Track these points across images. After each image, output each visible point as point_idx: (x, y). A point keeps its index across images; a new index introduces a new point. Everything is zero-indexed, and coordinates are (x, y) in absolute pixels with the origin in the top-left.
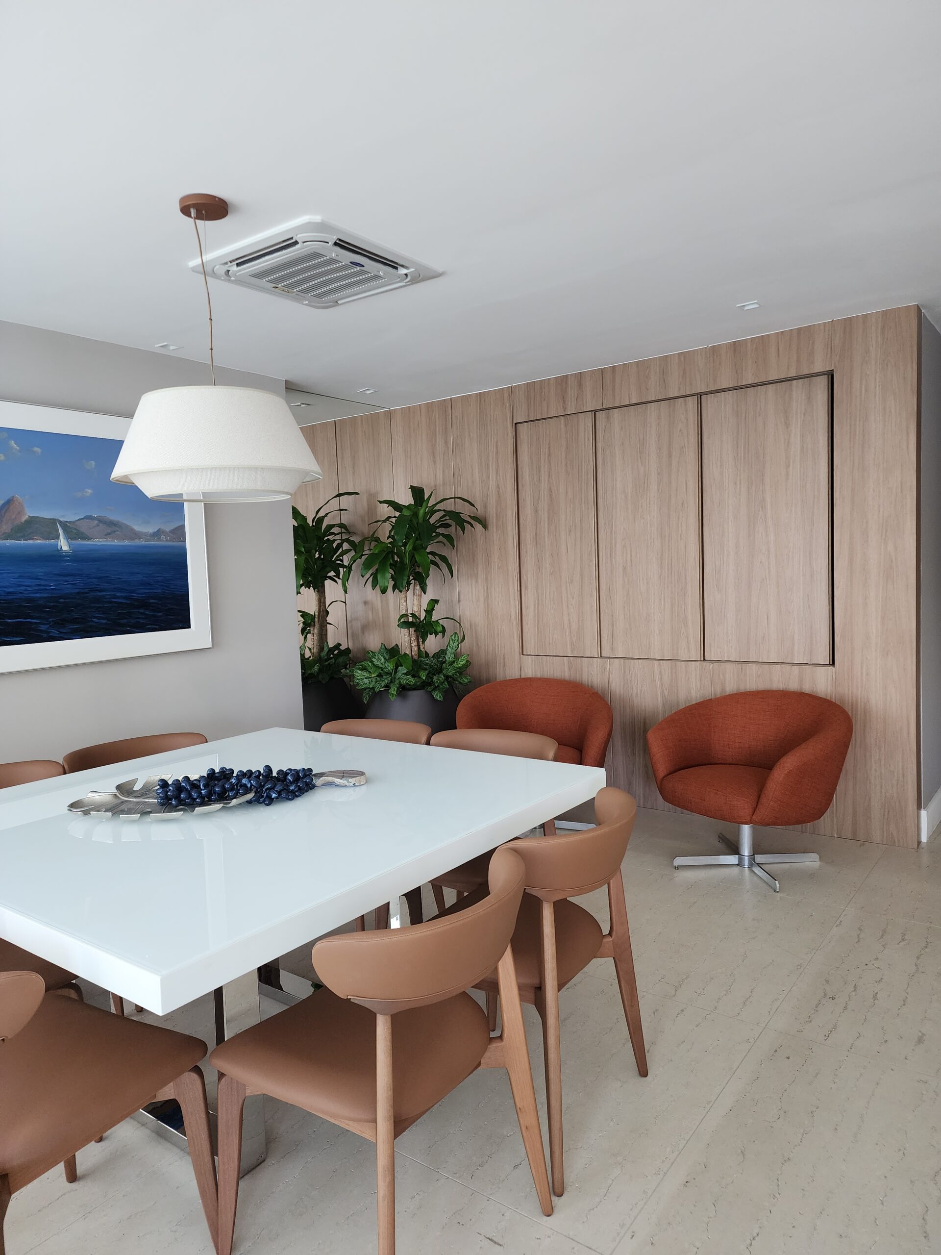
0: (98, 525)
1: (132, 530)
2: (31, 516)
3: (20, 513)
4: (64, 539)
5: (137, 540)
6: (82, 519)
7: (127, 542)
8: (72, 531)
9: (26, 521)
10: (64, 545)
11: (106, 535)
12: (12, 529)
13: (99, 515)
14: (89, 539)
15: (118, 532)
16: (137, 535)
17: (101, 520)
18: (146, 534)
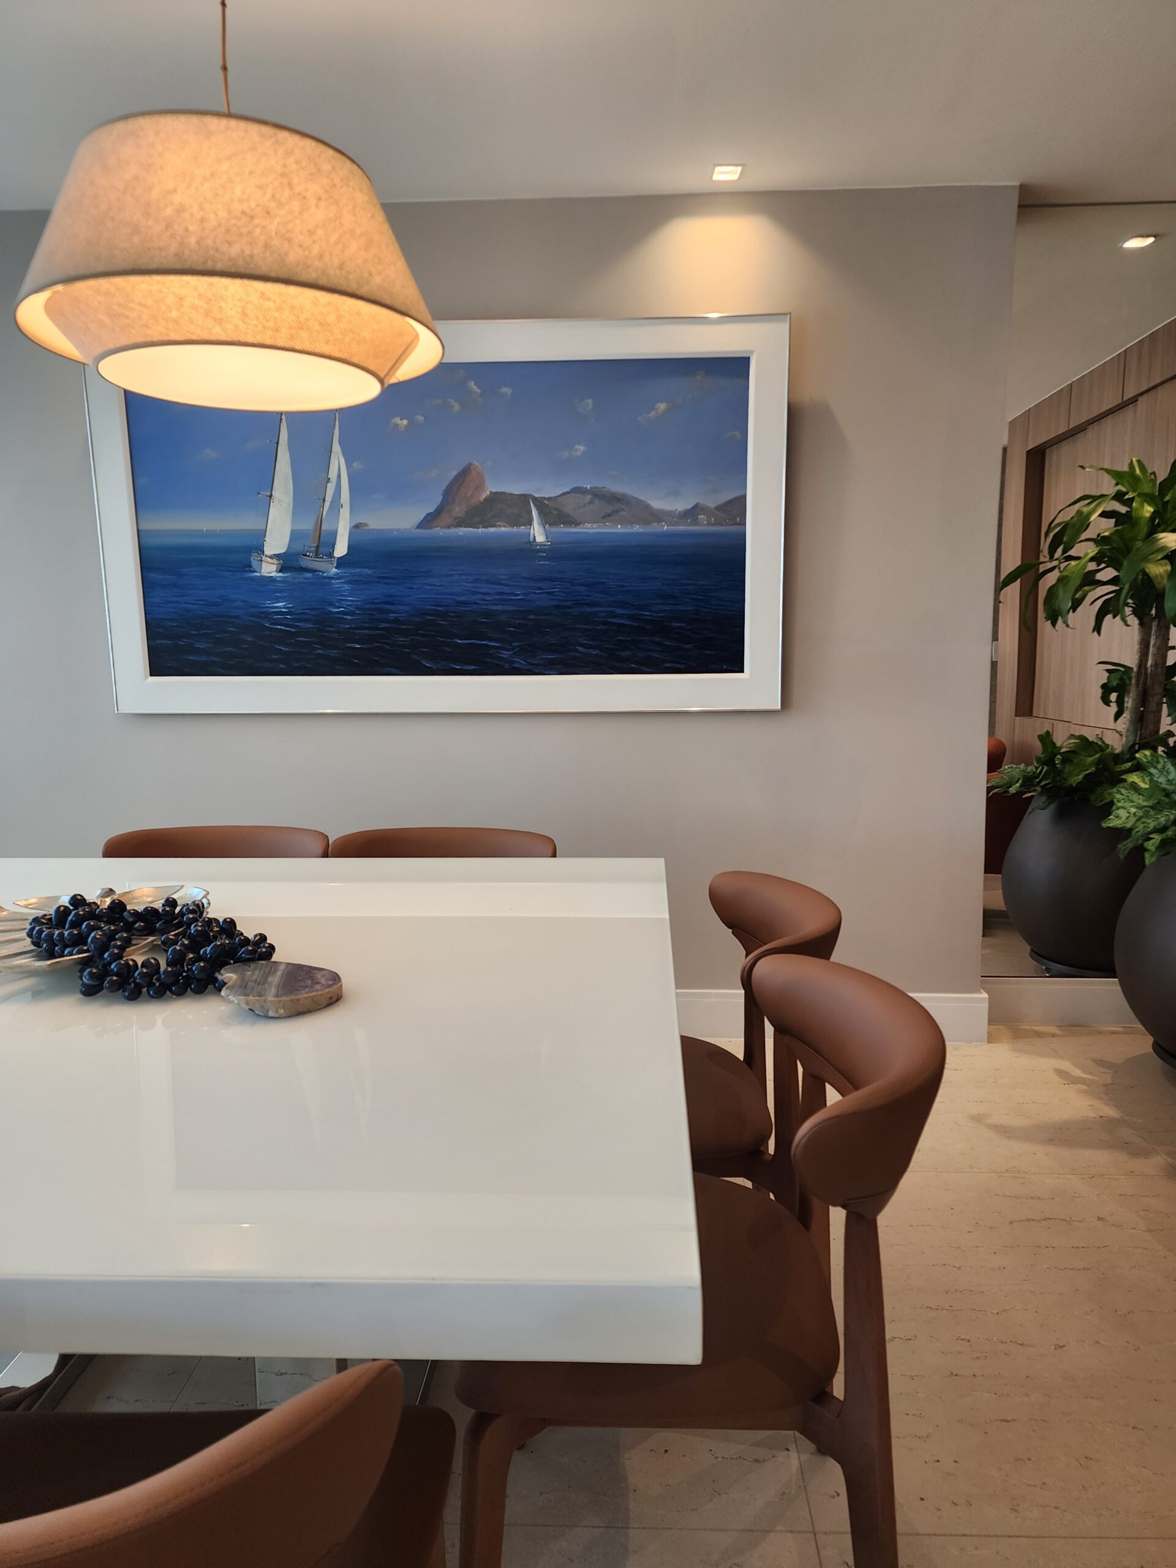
0: (591, 502)
1: (648, 507)
2: (494, 491)
3: (479, 487)
4: (539, 524)
5: (654, 524)
6: (568, 493)
7: (637, 528)
8: (552, 513)
9: (485, 499)
10: (538, 533)
11: (604, 517)
12: (467, 512)
13: (594, 486)
14: (577, 524)
15: (624, 513)
16: (658, 516)
17: (598, 494)
18: (671, 514)
